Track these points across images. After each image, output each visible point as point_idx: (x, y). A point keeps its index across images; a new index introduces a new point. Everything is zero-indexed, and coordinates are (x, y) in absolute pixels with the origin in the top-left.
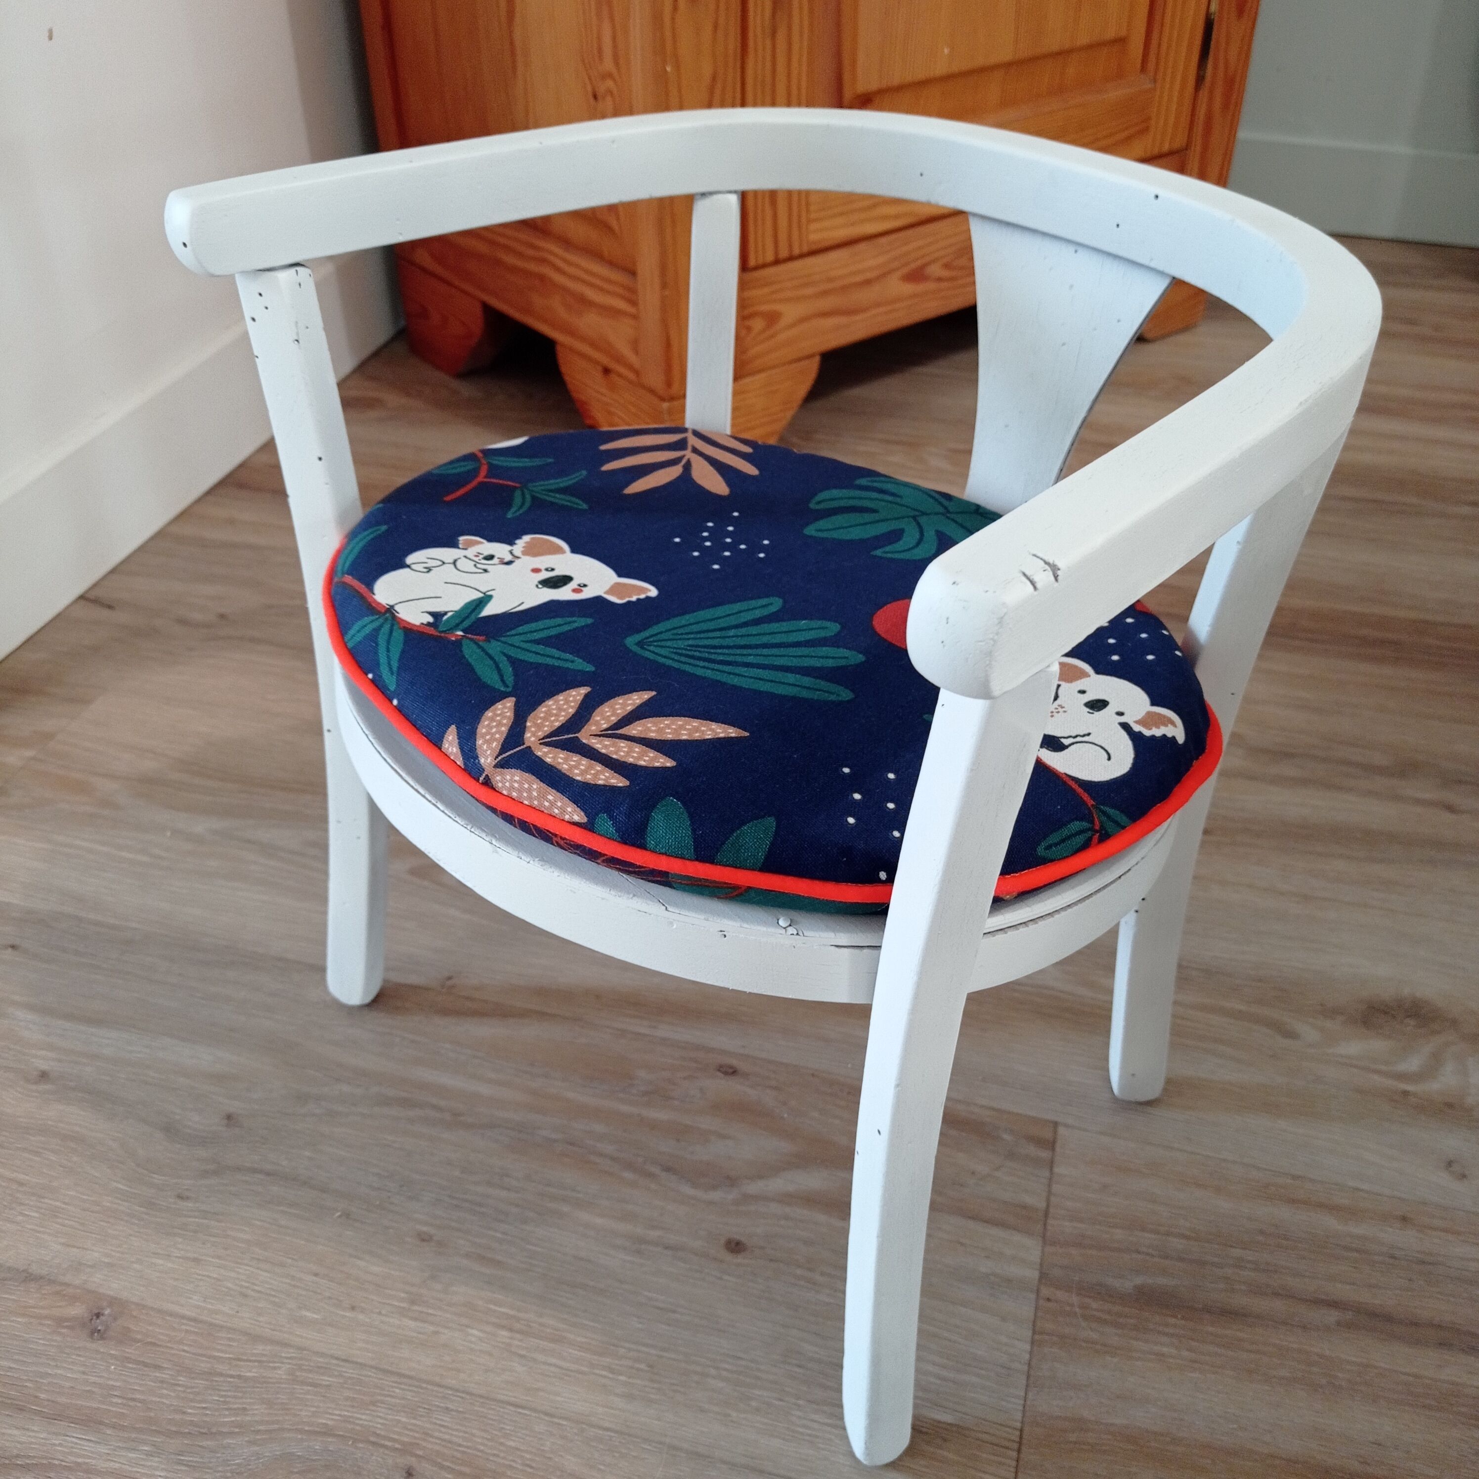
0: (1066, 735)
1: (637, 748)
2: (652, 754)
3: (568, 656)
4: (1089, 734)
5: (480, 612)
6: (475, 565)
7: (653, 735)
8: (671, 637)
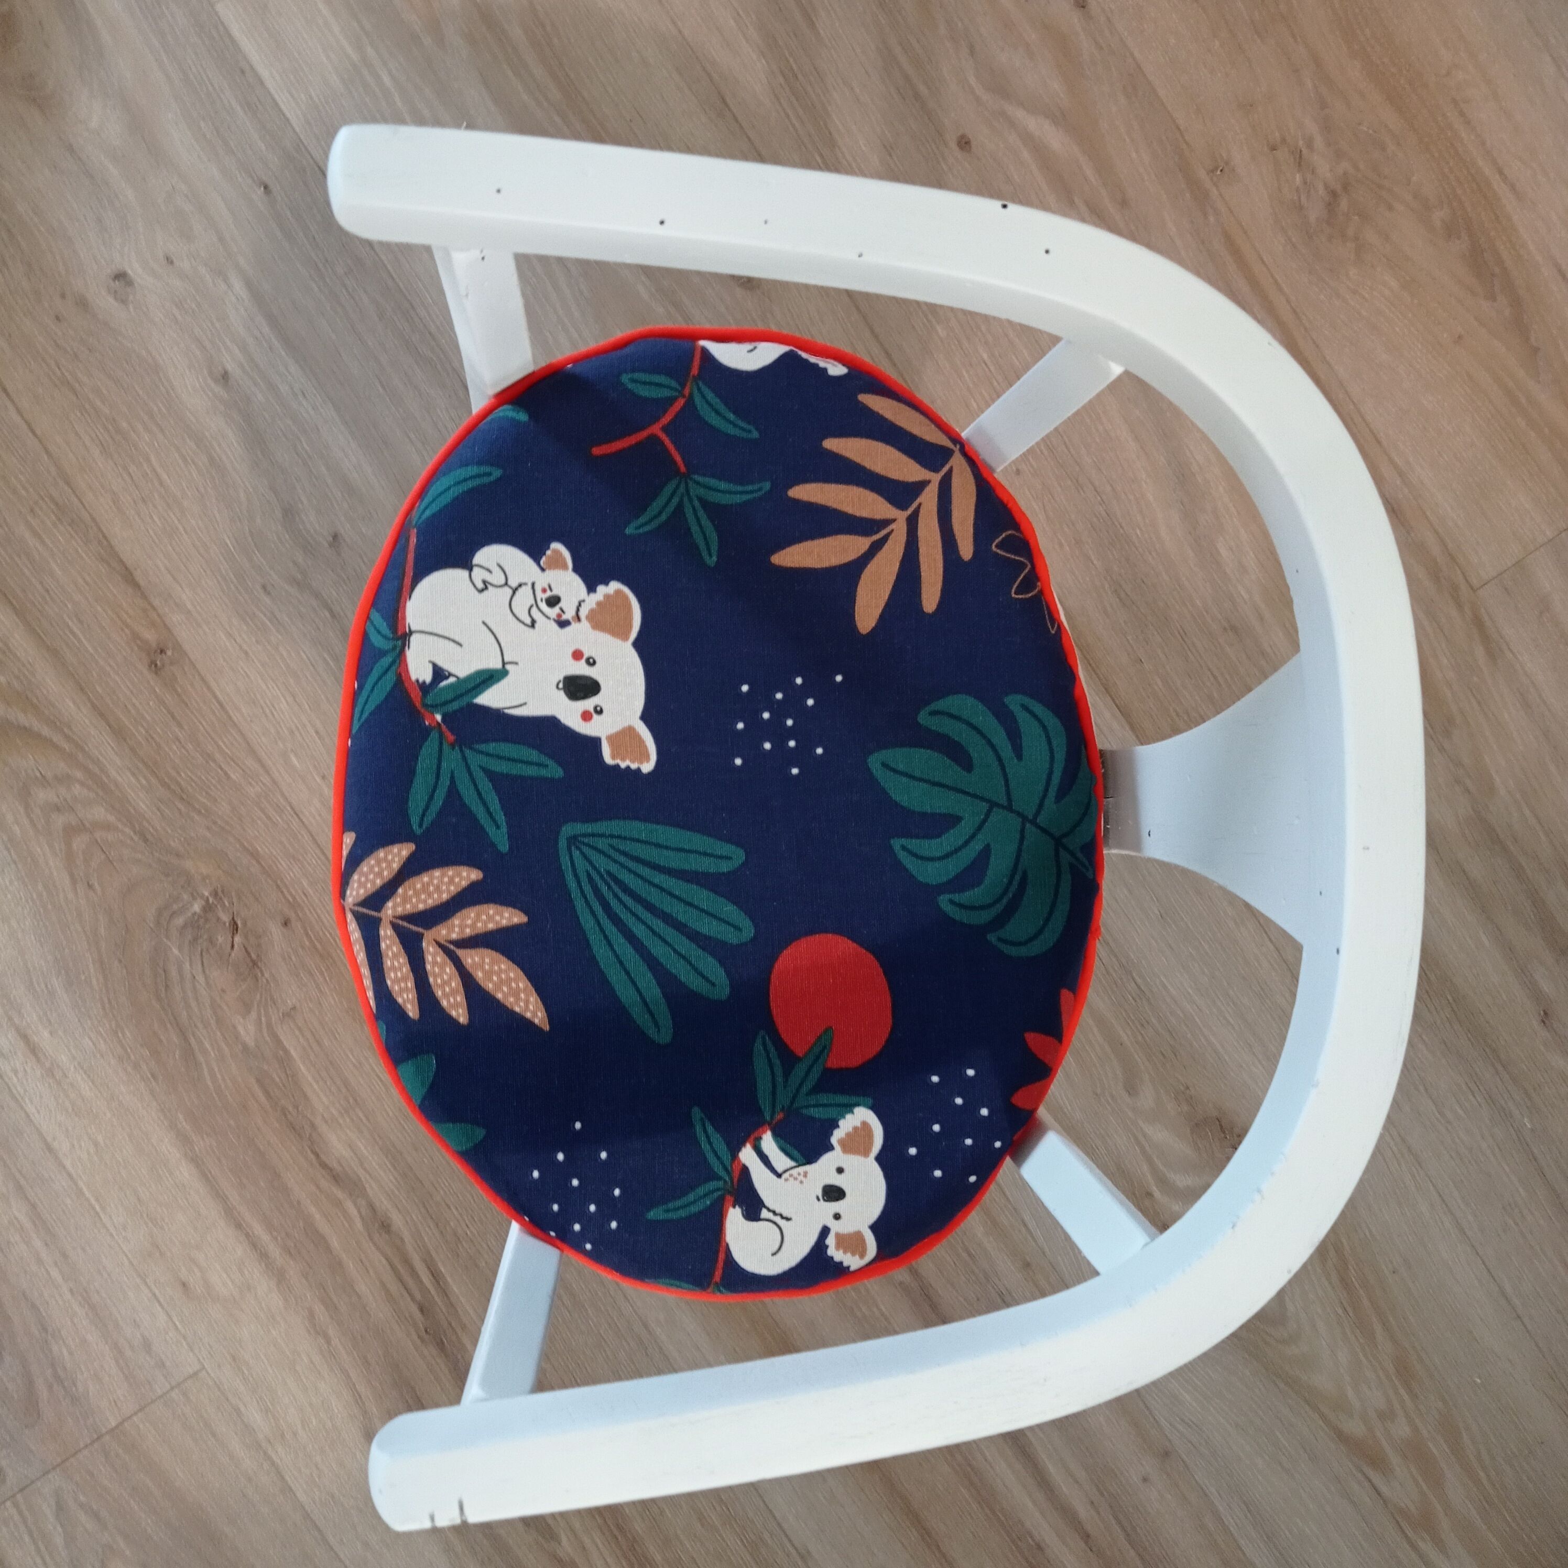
0: (771, 1207)
1: (456, 983)
2: (460, 998)
3: (501, 817)
4: (788, 1219)
5: (476, 696)
6: (532, 606)
7: (479, 975)
8: (606, 849)
